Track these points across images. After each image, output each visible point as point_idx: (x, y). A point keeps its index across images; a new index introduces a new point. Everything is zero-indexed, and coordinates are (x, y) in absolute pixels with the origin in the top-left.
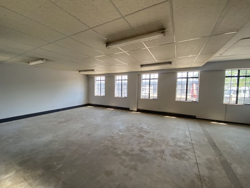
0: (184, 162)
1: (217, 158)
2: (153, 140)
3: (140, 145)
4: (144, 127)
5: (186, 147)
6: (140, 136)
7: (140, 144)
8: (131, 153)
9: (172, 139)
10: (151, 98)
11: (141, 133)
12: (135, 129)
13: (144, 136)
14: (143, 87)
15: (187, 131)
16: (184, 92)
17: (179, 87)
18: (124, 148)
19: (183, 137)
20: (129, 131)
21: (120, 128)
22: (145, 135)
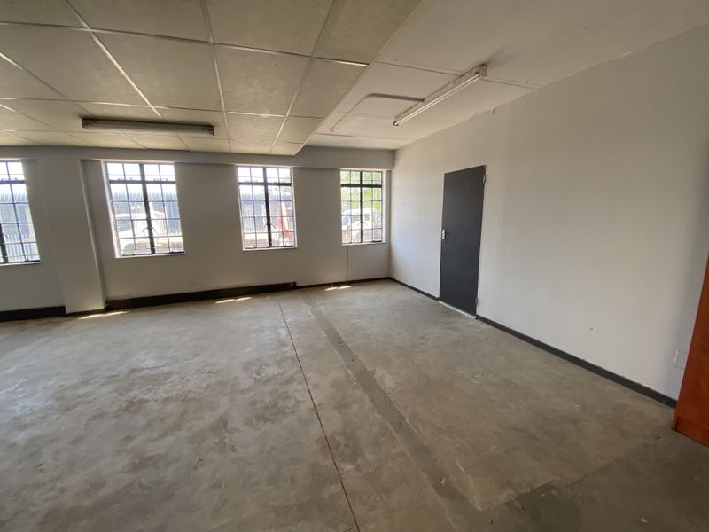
0: (285, 421)
1: (350, 371)
2: (185, 399)
3: (130, 445)
4: (143, 365)
5: (286, 375)
6: (127, 409)
7: (128, 439)
8: (87, 502)
9: (247, 366)
10: (159, 251)
11: (132, 394)
12: (102, 385)
13: (147, 401)
14: (118, 216)
15: (282, 327)
16: (262, 224)
17: (246, 212)
18: (47, 500)
19: (274, 349)
20: (68, 409)
21: (18, 414)
22: (149, 396)
